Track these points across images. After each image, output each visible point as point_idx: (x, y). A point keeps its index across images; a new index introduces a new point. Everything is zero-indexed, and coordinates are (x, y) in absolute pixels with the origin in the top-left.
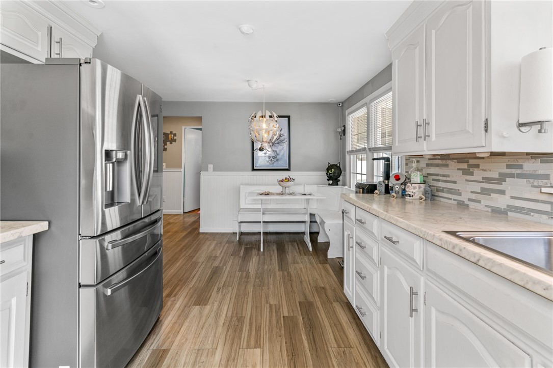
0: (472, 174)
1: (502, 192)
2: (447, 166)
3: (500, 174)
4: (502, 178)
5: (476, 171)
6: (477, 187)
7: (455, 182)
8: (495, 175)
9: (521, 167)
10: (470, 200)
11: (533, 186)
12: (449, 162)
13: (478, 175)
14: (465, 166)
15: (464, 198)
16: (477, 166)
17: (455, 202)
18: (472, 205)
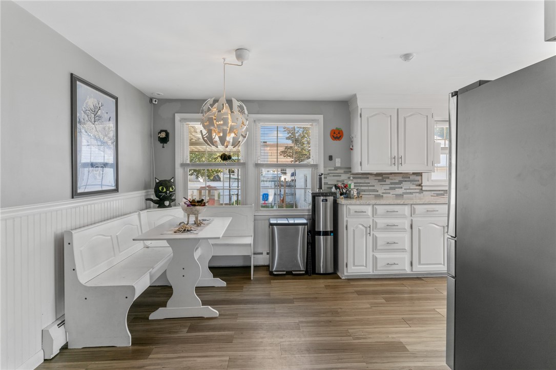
0: (385, 181)
1: (402, 188)
2: (368, 178)
3: (399, 181)
4: (400, 182)
5: (387, 180)
6: (387, 187)
7: (374, 186)
8: (397, 181)
9: (409, 178)
10: (383, 193)
11: (413, 184)
12: (368, 176)
13: (388, 181)
14: (380, 178)
15: (380, 193)
16: (388, 178)
17: (373, 196)
18: (384, 195)
